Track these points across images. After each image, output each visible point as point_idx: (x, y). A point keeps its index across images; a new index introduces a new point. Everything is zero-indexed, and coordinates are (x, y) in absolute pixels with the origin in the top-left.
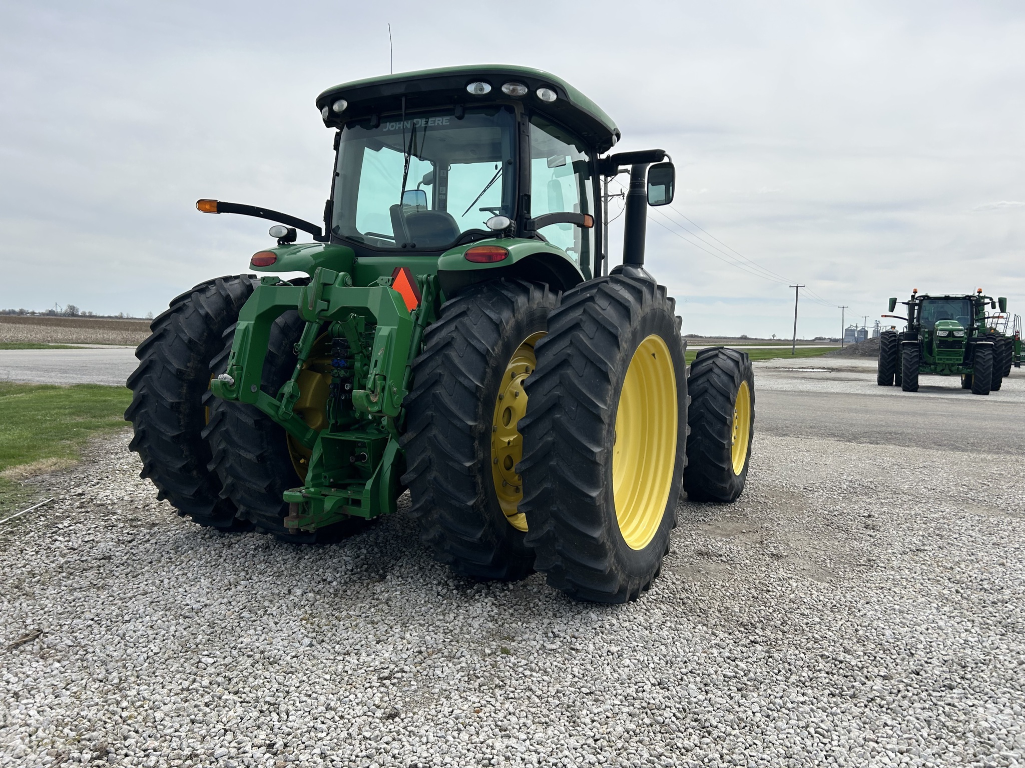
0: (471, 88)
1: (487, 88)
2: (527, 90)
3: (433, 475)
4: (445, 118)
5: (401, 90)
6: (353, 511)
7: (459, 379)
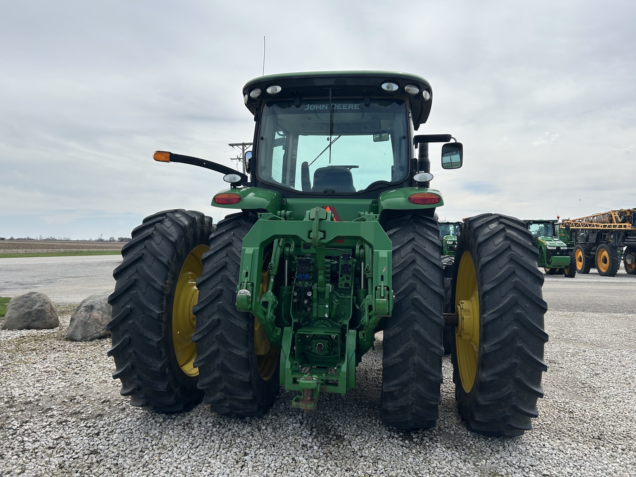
0: (384, 86)
1: (395, 87)
2: (418, 91)
3: (416, 358)
4: (355, 105)
5: (331, 82)
6: (331, 389)
7: (432, 287)
